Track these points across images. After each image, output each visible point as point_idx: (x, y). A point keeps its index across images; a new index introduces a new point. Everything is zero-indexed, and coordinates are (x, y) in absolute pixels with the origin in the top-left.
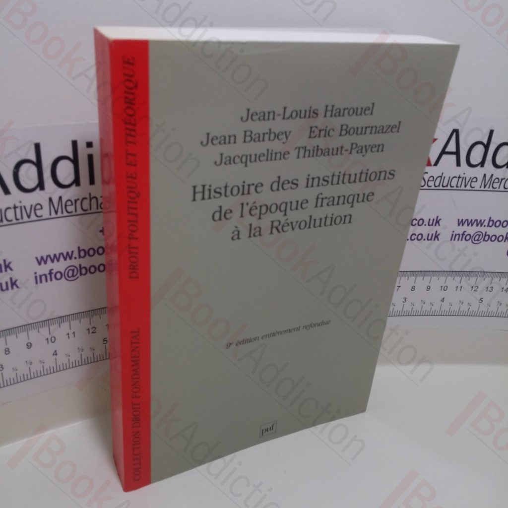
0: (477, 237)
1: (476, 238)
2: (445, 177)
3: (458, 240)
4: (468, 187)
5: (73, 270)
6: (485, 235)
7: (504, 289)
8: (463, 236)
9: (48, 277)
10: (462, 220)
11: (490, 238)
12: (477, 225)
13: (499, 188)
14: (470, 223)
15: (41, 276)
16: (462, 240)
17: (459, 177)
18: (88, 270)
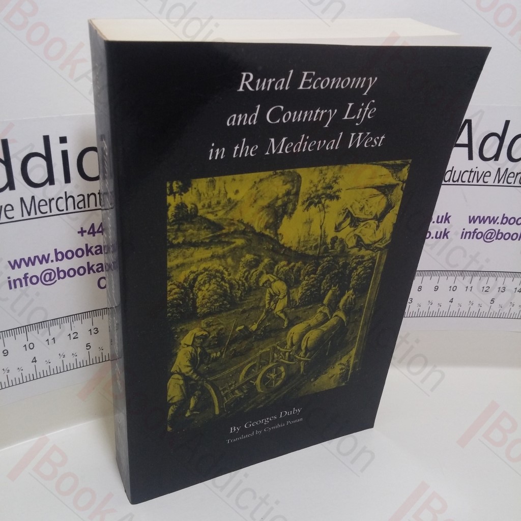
0: (490, 234)
1: (488, 237)
2: (455, 171)
3: (469, 238)
4: (481, 182)
5: (50, 274)
6: (498, 233)
7: (517, 290)
8: (474, 234)
9: (23, 281)
10: (474, 217)
11: (503, 236)
12: (490, 223)
13: (514, 183)
14: (483, 220)
15: (15, 281)
16: (473, 238)
17: (471, 172)
18: (67, 274)
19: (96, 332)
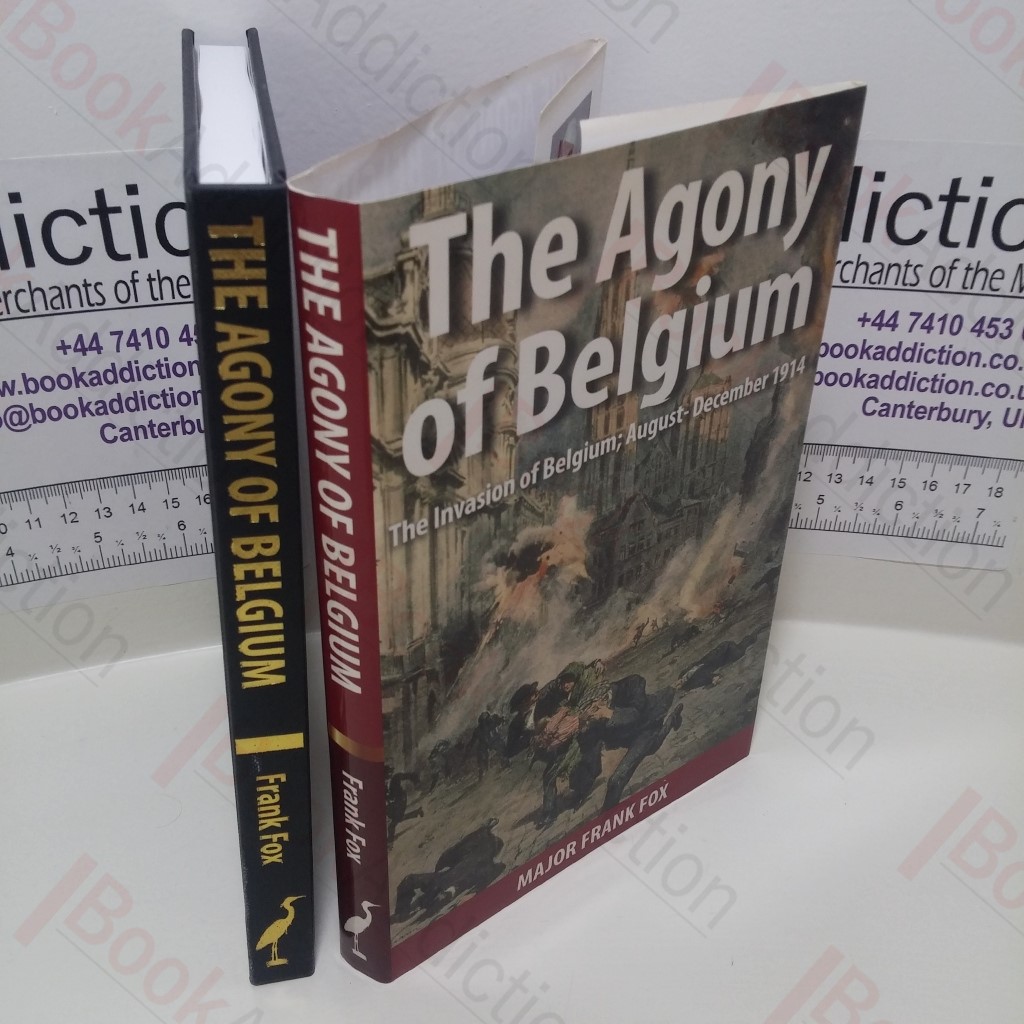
5: (20, 413)
11: (824, 378)
13: (853, 282)
18: (47, 415)
19: (108, 514)
